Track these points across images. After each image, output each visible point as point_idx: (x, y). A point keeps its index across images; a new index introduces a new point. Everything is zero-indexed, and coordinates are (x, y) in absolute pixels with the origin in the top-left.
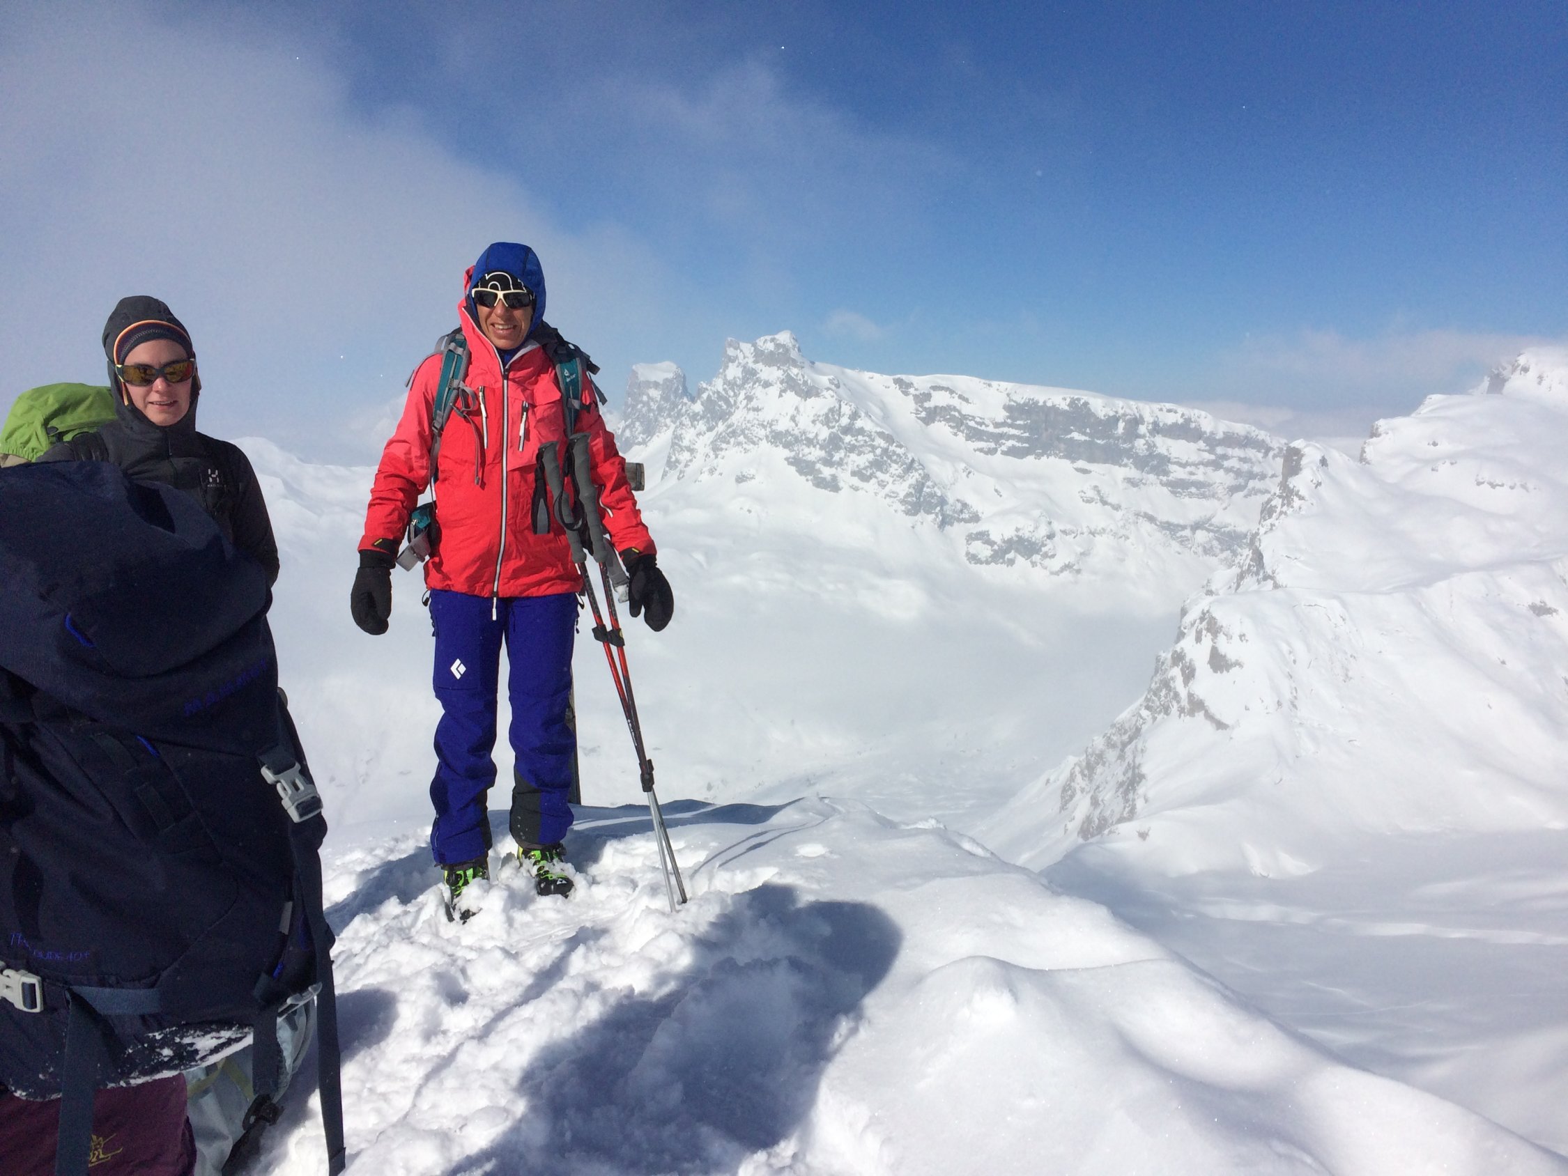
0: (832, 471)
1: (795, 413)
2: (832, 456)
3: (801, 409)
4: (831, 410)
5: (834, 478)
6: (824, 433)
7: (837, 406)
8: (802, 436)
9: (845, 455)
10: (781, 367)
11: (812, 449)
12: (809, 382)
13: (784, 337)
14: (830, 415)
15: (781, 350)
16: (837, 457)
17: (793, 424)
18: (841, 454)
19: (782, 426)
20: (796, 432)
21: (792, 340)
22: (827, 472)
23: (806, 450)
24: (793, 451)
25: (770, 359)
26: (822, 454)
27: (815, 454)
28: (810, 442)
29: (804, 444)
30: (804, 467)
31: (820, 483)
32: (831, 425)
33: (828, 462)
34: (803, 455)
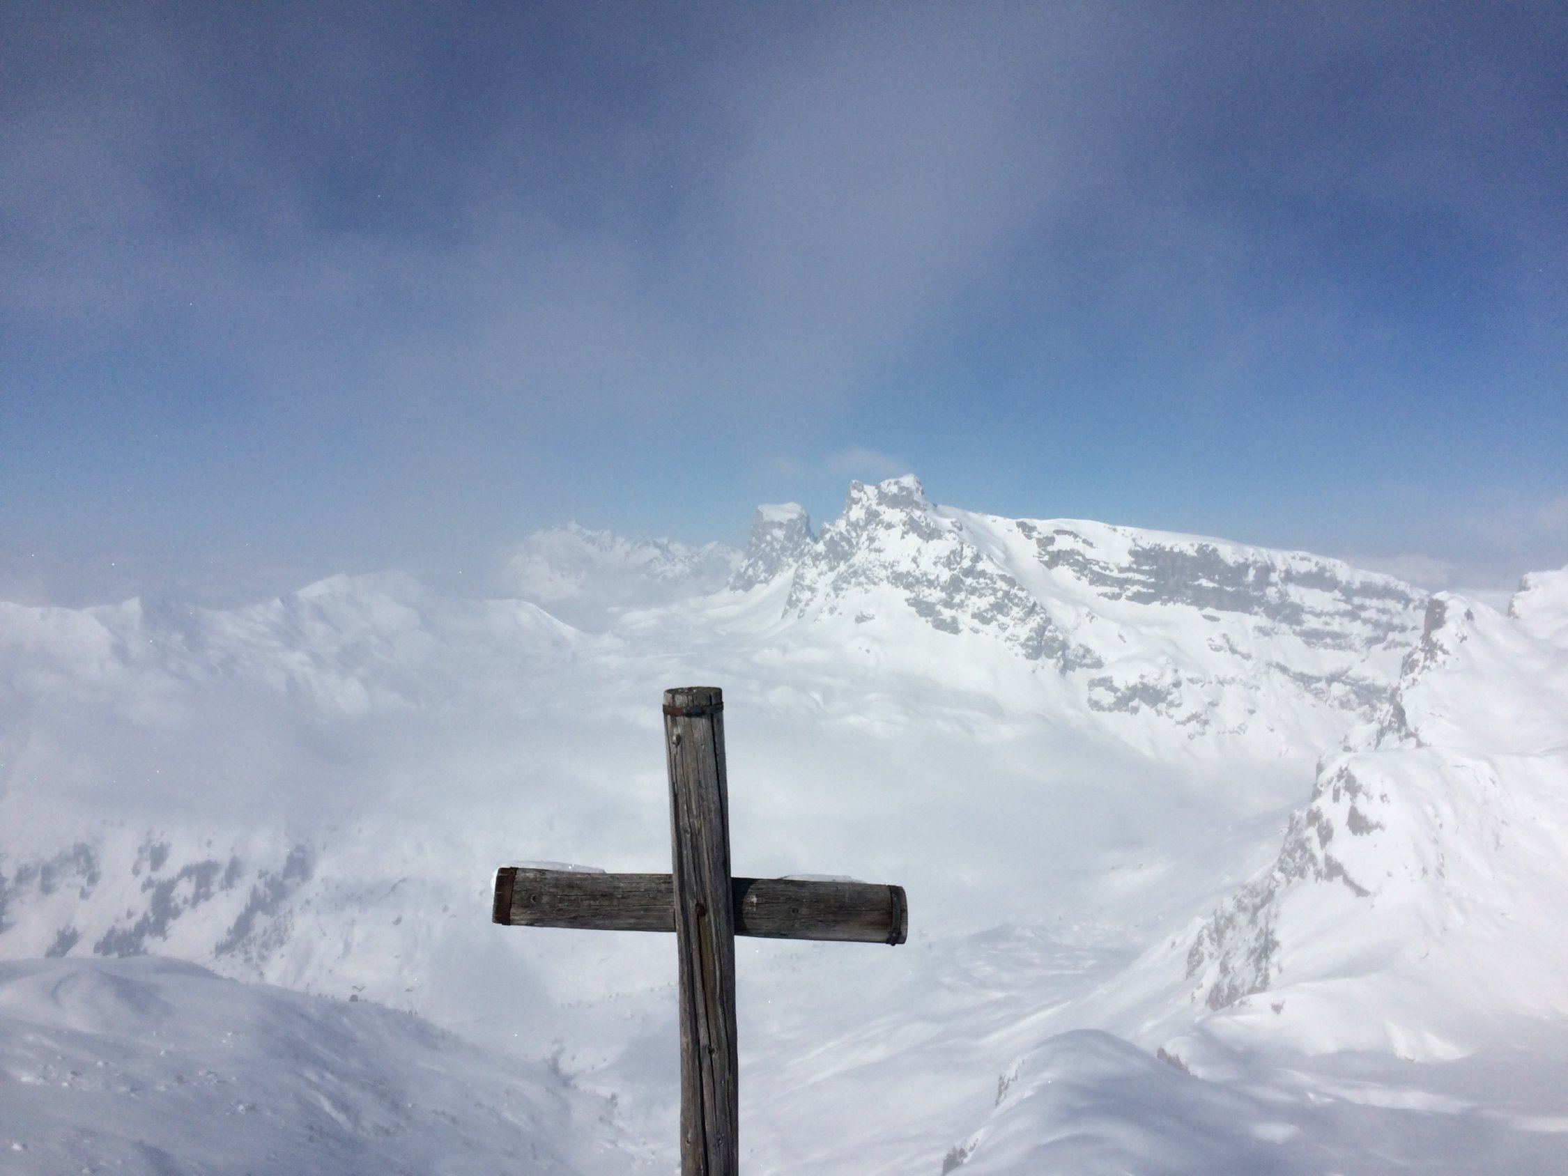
0: (953, 612)
1: (917, 554)
2: (952, 598)
3: (923, 551)
4: (953, 552)
5: (954, 620)
6: (945, 575)
7: (959, 549)
8: (922, 577)
9: (966, 597)
10: (904, 509)
11: (932, 590)
12: (932, 524)
13: (909, 481)
14: (952, 557)
15: (904, 493)
16: (957, 599)
17: (914, 565)
18: (962, 595)
19: (901, 568)
20: (917, 573)
21: (916, 483)
22: (947, 614)
23: (927, 592)
24: (914, 592)
25: (893, 501)
26: (943, 595)
27: (935, 595)
28: (931, 584)
29: (924, 585)
30: (924, 609)
31: (940, 625)
32: (952, 567)
33: (948, 604)
34: (924, 597)
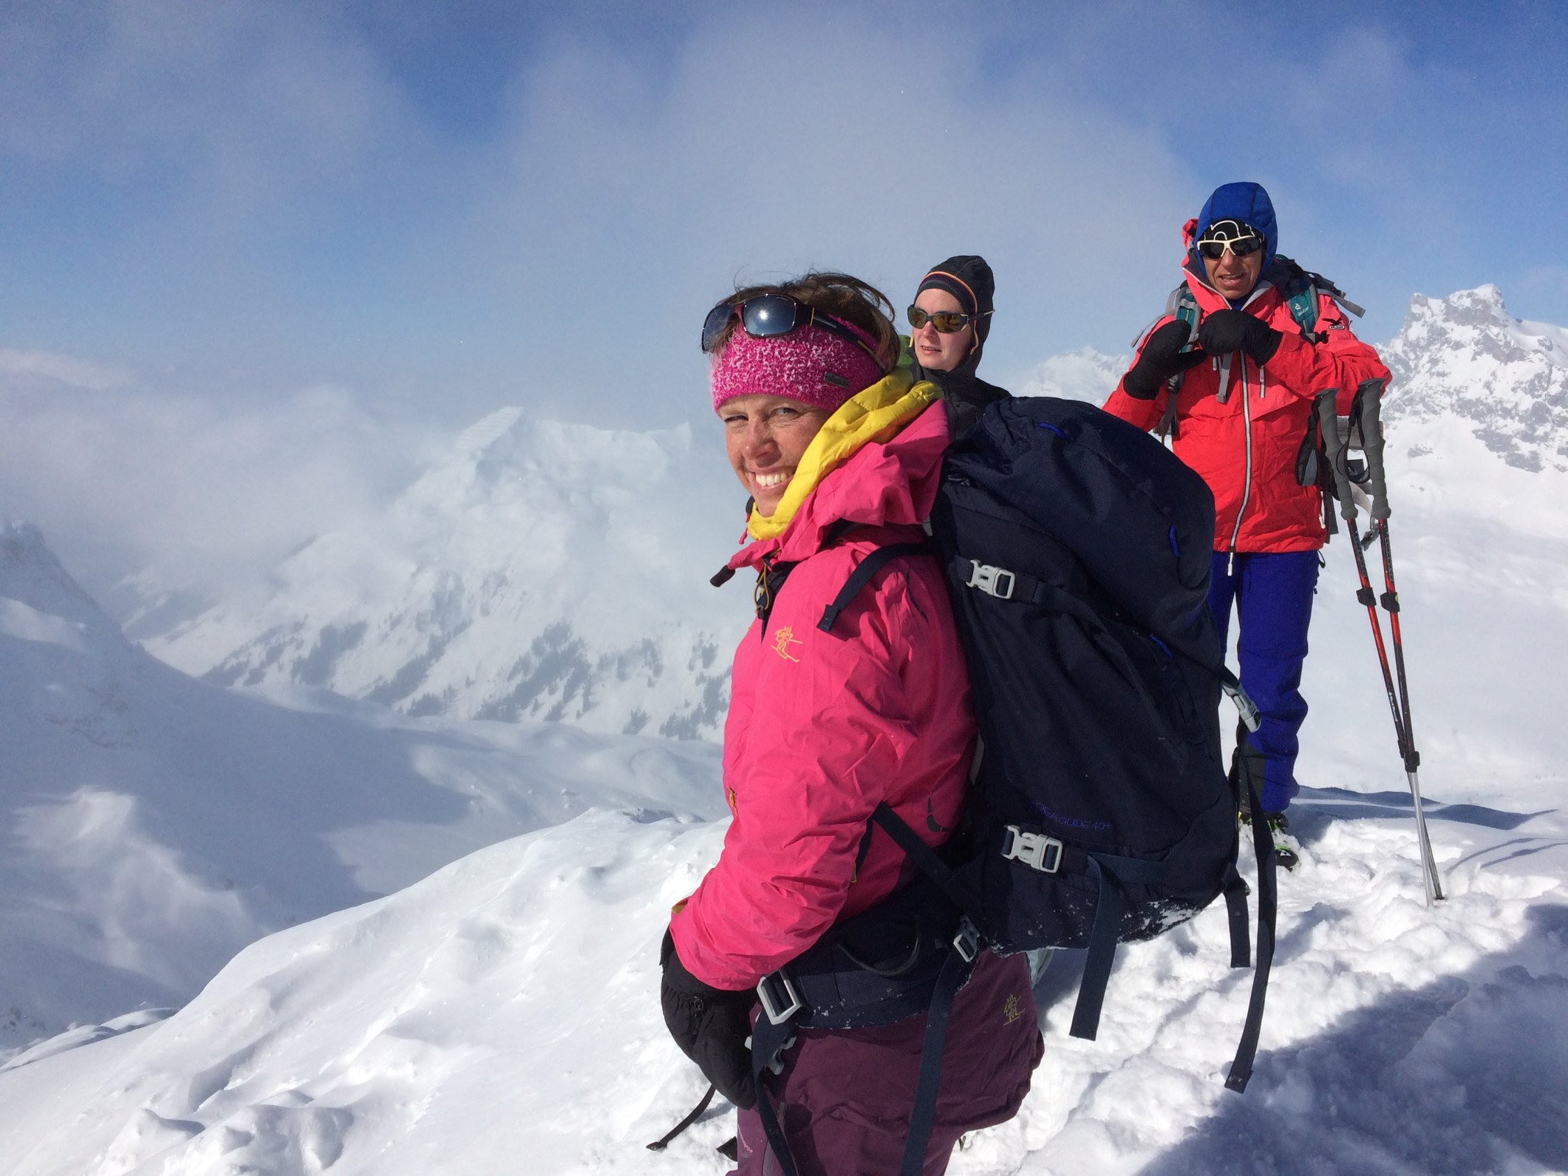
0: (1533, 447)
1: (1491, 379)
2: (1534, 430)
3: (1499, 374)
4: (1539, 376)
5: (1535, 455)
6: (1527, 403)
7: (1547, 371)
8: (1497, 405)
9: (1552, 429)
10: (1478, 326)
11: (1509, 421)
12: (1513, 343)
13: (1485, 292)
14: (1536, 383)
15: (1480, 307)
16: (1540, 431)
17: (1487, 392)
18: (1548, 427)
19: (1470, 395)
20: (1490, 401)
21: (1495, 295)
22: (1525, 448)
23: (1501, 422)
24: (1485, 422)
25: (1465, 317)
26: (1522, 427)
27: (1511, 426)
28: (1507, 413)
29: (1499, 415)
30: (1496, 442)
31: (1516, 461)
32: (1536, 393)
33: (1528, 437)
34: (1497, 428)
